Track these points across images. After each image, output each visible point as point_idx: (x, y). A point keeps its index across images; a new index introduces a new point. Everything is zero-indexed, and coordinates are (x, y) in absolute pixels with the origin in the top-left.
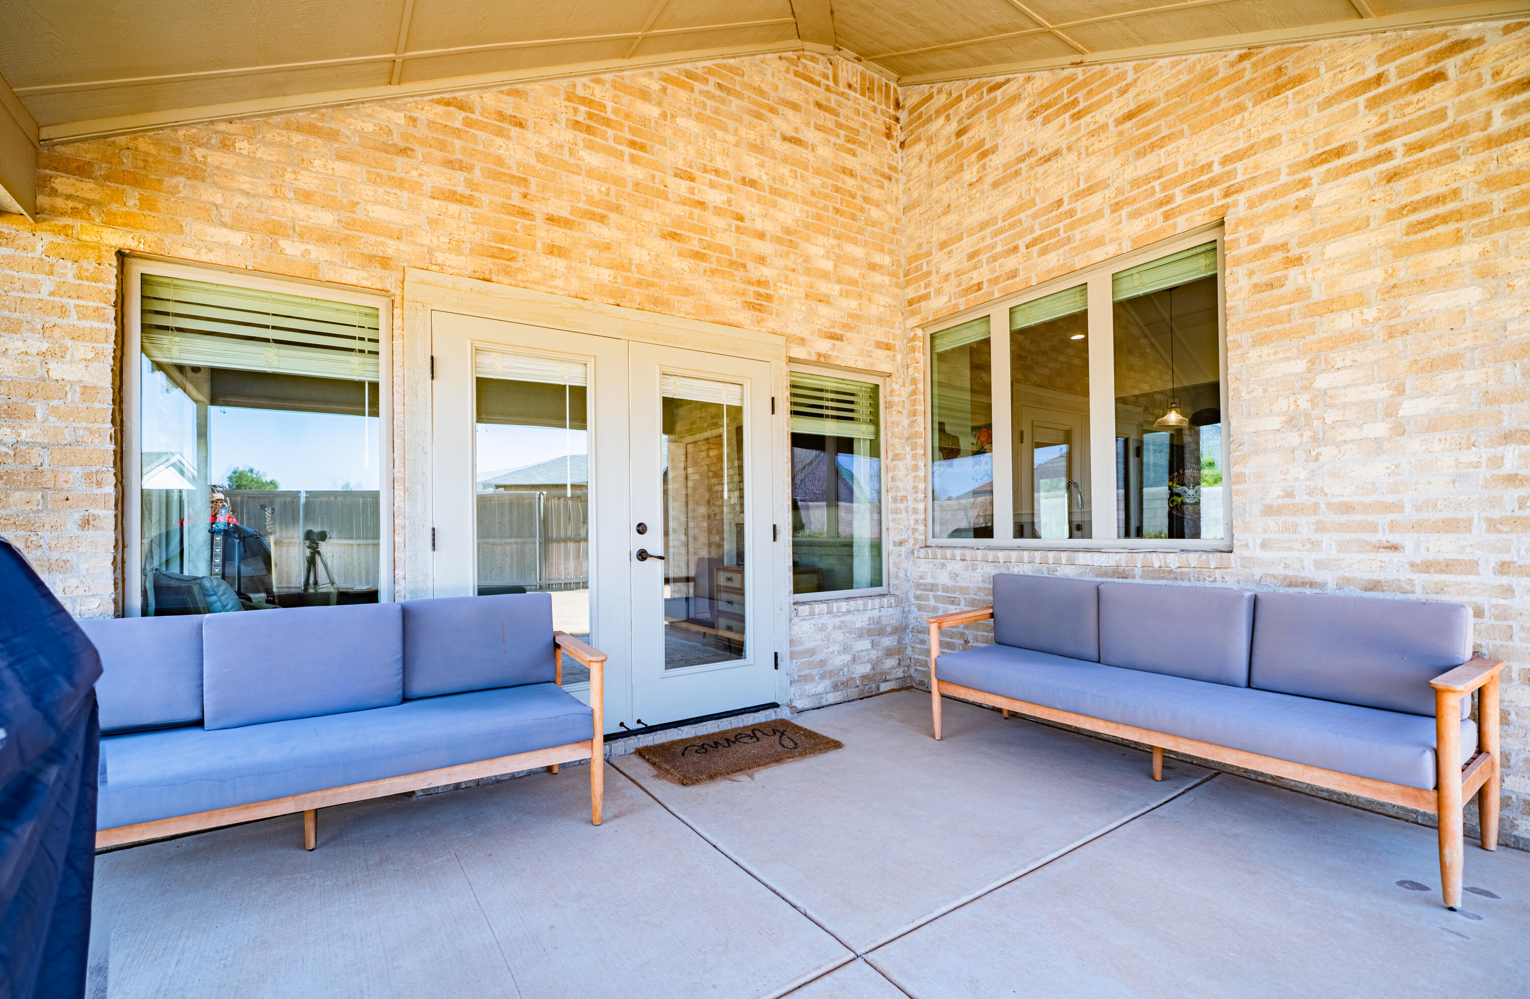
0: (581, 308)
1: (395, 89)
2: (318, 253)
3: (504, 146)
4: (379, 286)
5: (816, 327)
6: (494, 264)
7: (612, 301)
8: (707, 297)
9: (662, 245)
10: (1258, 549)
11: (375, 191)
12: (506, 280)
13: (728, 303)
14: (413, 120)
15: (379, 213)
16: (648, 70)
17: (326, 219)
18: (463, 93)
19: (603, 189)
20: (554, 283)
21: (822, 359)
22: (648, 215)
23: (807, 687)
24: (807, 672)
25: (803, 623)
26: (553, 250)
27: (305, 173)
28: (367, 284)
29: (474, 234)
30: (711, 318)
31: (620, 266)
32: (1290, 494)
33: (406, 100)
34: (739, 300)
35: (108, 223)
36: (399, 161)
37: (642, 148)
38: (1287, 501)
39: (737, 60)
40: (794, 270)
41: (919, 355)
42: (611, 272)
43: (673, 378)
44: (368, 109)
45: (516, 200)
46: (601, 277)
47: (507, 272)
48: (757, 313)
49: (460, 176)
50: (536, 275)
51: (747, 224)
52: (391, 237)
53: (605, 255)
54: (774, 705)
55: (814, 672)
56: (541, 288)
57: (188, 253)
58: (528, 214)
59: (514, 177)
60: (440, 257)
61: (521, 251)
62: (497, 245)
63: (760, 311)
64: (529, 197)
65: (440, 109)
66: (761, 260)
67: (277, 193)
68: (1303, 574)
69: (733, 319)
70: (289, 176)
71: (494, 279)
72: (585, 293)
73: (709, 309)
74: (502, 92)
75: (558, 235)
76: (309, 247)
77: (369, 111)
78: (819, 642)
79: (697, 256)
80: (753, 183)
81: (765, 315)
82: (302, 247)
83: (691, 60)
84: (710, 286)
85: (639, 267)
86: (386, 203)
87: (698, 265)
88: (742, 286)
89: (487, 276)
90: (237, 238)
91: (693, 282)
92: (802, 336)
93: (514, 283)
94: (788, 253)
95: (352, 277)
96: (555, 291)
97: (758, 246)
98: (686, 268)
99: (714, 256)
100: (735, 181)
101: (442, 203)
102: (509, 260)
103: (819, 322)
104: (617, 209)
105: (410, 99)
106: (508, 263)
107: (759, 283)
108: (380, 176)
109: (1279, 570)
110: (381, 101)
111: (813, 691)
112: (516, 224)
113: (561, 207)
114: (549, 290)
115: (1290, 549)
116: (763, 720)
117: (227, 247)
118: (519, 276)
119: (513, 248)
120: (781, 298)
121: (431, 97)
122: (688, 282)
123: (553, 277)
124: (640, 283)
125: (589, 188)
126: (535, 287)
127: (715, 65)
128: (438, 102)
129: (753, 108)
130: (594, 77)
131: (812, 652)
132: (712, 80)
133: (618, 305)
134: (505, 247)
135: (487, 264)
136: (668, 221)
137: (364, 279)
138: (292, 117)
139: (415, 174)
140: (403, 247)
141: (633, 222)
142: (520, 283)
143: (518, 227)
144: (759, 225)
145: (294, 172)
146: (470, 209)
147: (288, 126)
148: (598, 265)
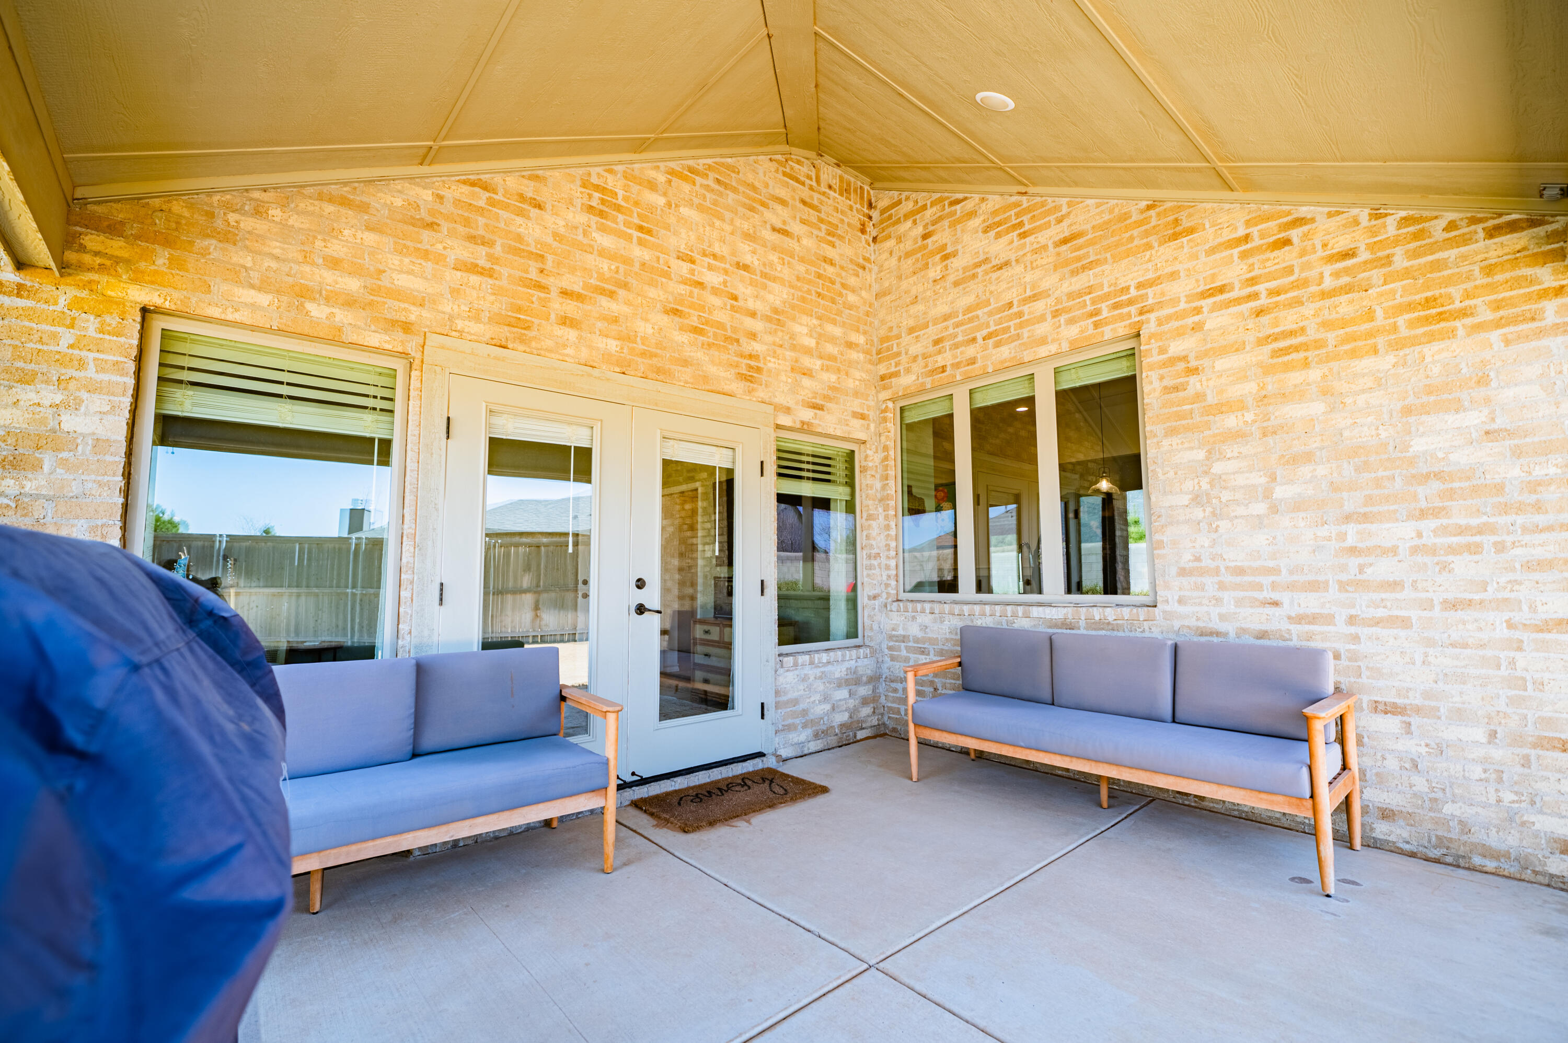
0: (590, 375)
1: (425, 169)
2: (342, 316)
3: (524, 225)
4: (400, 349)
5: (801, 398)
6: (510, 333)
7: (618, 370)
8: (704, 368)
9: (664, 320)
10: (1176, 604)
11: (401, 261)
12: (521, 347)
13: (723, 374)
14: (440, 198)
15: (403, 281)
16: (655, 164)
17: (353, 285)
18: (487, 176)
19: (613, 267)
20: (566, 352)
21: (805, 427)
22: (652, 293)
23: (791, 736)
24: (790, 721)
25: (788, 674)
26: (565, 321)
27: (335, 241)
28: (389, 347)
29: (493, 303)
30: (708, 387)
31: (627, 338)
32: (1198, 559)
33: (435, 179)
34: (733, 371)
35: (135, 281)
36: (426, 235)
37: (649, 232)
38: (1196, 564)
39: (734, 159)
40: (781, 346)
41: (890, 425)
42: (618, 343)
43: (672, 442)
44: (398, 185)
45: (533, 274)
46: (608, 347)
47: (522, 340)
48: (748, 384)
49: (482, 250)
50: (549, 343)
51: (741, 303)
52: (414, 304)
53: (614, 327)
54: (761, 755)
55: (797, 721)
56: (553, 355)
57: (215, 312)
58: (544, 288)
59: (532, 253)
60: (460, 324)
61: (536, 321)
62: (514, 315)
63: (751, 382)
64: (545, 272)
65: (466, 189)
66: (753, 336)
67: (307, 262)
68: (1211, 625)
69: (727, 388)
70: (319, 244)
71: (510, 346)
72: (594, 361)
73: (706, 378)
74: (523, 176)
75: (571, 308)
76: (334, 310)
77: (399, 187)
78: (802, 692)
79: (696, 330)
80: (746, 268)
81: (755, 386)
82: (328, 310)
83: (693, 157)
84: (707, 359)
85: (644, 339)
86: (410, 272)
87: (696, 339)
88: (736, 359)
89: (503, 343)
90: (264, 299)
91: (692, 354)
92: (788, 405)
93: (528, 350)
94: (776, 331)
95: (375, 339)
96: (567, 359)
97: (749, 323)
98: (686, 341)
99: (711, 331)
100: (731, 265)
101: (464, 274)
102: (525, 329)
103: (803, 393)
104: (625, 286)
105: (438, 179)
106: (523, 331)
107: (751, 356)
108: (407, 247)
109: (1193, 622)
110: (411, 179)
111: (795, 740)
112: (532, 296)
113: (574, 283)
114: (561, 358)
115: (1200, 604)
116: (751, 769)
117: (253, 307)
118: (533, 344)
119: (528, 318)
120: (770, 371)
121: (458, 178)
122: (688, 354)
123: (565, 346)
124: (644, 353)
125: (600, 266)
126: (548, 354)
127: (715, 163)
128: (464, 182)
129: (747, 201)
130: (607, 167)
131: (795, 702)
132: (712, 175)
133: (624, 373)
134: (522, 317)
135: (504, 332)
136: (671, 298)
137: (385, 341)
138: (325, 189)
139: (439, 246)
140: (425, 314)
141: (640, 298)
142: (535, 352)
143: (534, 299)
144: (751, 304)
145: (324, 240)
146: (491, 281)
147: (320, 197)
148: (607, 336)
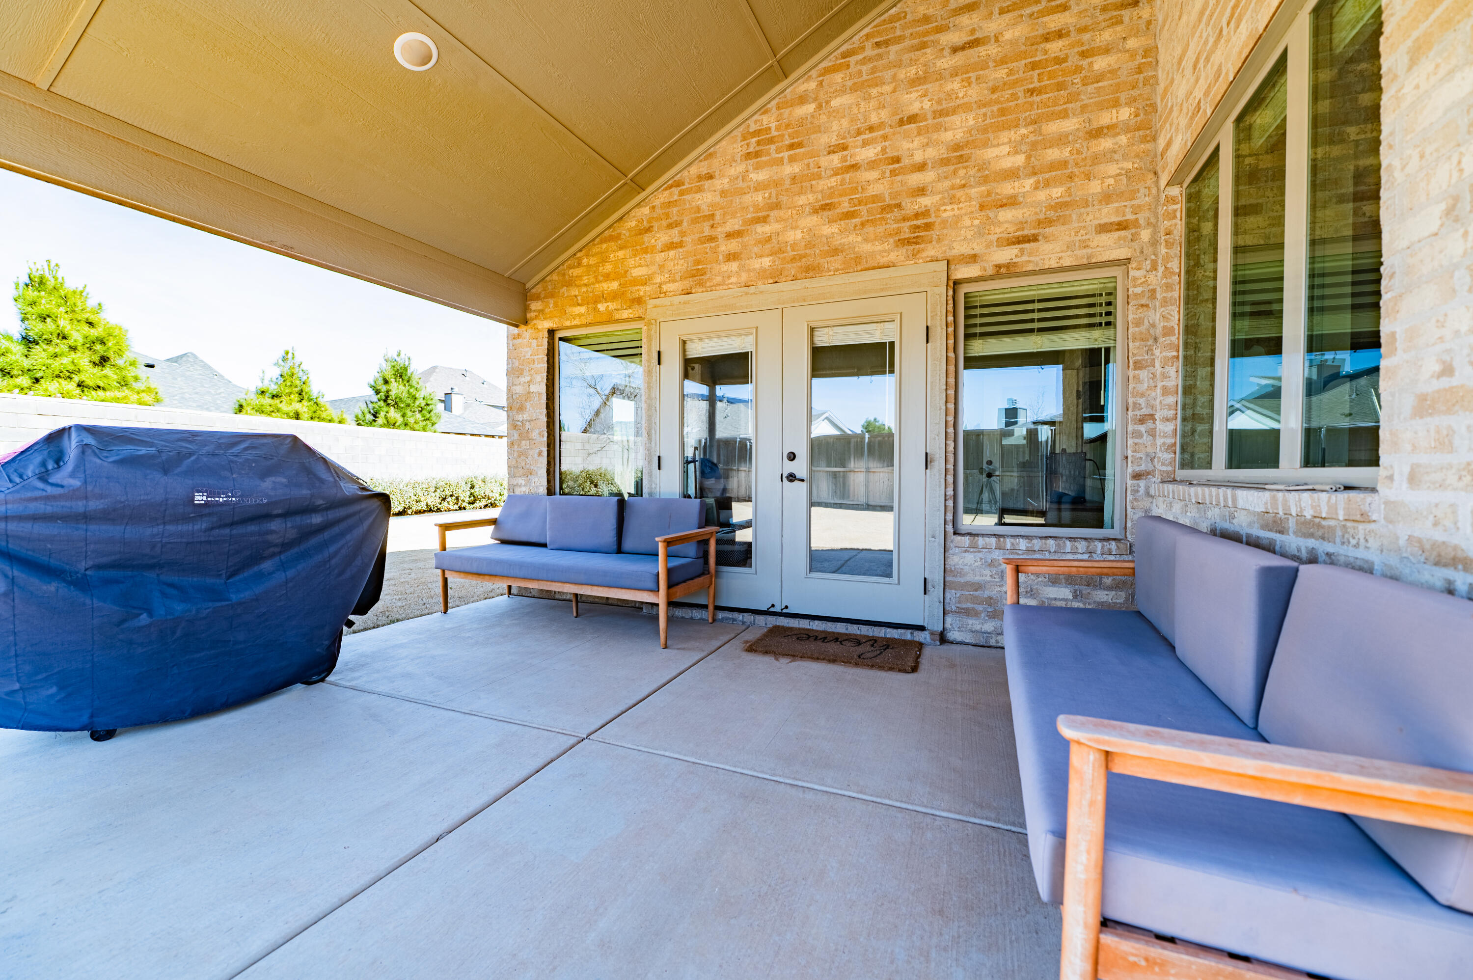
0: (747, 294)
1: (643, 195)
2: (612, 306)
3: (701, 198)
4: (637, 316)
5: (994, 238)
6: (693, 281)
7: (772, 281)
8: (857, 249)
9: (813, 220)
11: (635, 261)
12: (700, 290)
13: (880, 248)
14: (654, 207)
15: (636, 272)
16: (806, 76)
17: (615, 285)
18: (678, 176)
19: (766, 195)
20: (730, 281)
21: (1003, 270)
22: (802, 200)
23: (970, 622)
24: (969, 605)
25: (966, 554)
26: (731, 257)
27: (607, 264)
28: (632, 316)
29: (682, 265)
30: (859, 268)
31: (778, 252)
33: (650, 197)
34: (891, 240)
36: (646, 237)
37: (800, 145)
39: (899, 6)
40: (964, 186)
42: (771, 258)
43: (826, 330)
44: (633, 213)
45: (707, 232)
46: (763, 265)
47: (701, 284)
48: (914, 246)
49: (676, 231)
50: (719, 279)
51: (906, 161)
52: (642, 285)
53: (768, 246)
54: (922, 628)
55: (980, 608)
56: (721, 287)
58: (714, 238)
59: (706, 216)
60: (665, 288)
61: (709, 266)
62: (695, 268)
63: (917, 243)
64: (715, 226)
65: (667, 193)
66: (921, 191)
67: (598, 281)
69: (883, 261)
70: (601, 268)
71: (693, 291)
72: (751, 281)
73: (858, 259)
74: (701, 161)
75: (733, 245)
76: (608, 304)
77: (634, 214)
78: (988, 578)
79: (848, 215)
80: (912, 119)
81: (922, 246)
82: (606, 305)
83: (845, 42)
84: (860, 238)
85: (794, 246)
86: (640, 266)
87: (847, 224)
88: (896, 226)
89: (689, 291)
90: (582, 310)
91: (843, 240)
92: (973, 252)
93: (704, 289)
94: (955, 172)
95: (625, 314)
96: (731, 286)
97: (915, 179)
98: (836, 231)
99: (863, 209)
100: (891, 127)
101: (666, 253)
102: (702, 275)
103: (998, 230)
104: (777, 206)
105: (652, 196)
106: (701, 277)
107: (917, 216)
108: (637, 250)
110: (638, 205)
111: (978, 627)
112: (706, 248)
113: (733, 224)
114: (727, 287)
118: (708, 284)
119: (704, 266)
120: (944, 222)
121: (662, 188)
122: (838, 243)
123: (729, 277)
124: (794, 258)
125: (756, 199)
126: (717, 288)
127: (875, 26)
128: (666, 189)
129: (915, 42)
130: (762, 110)
131: (978, 586)
132: (869, 44)
133: (776, 282)
134: (700, 267)
135: (687, 283)
136: (820, 197)
137: (631, 313)
138: (603, 236)
139: (653, 241)
140: (648, 288)
141: (790, 210)
142: (709, 289)
143: (708, 250)
144: (918, 157)
145: (603, 266)
146: (681, 250)
147: (601, 242)
148: (761, 256)
